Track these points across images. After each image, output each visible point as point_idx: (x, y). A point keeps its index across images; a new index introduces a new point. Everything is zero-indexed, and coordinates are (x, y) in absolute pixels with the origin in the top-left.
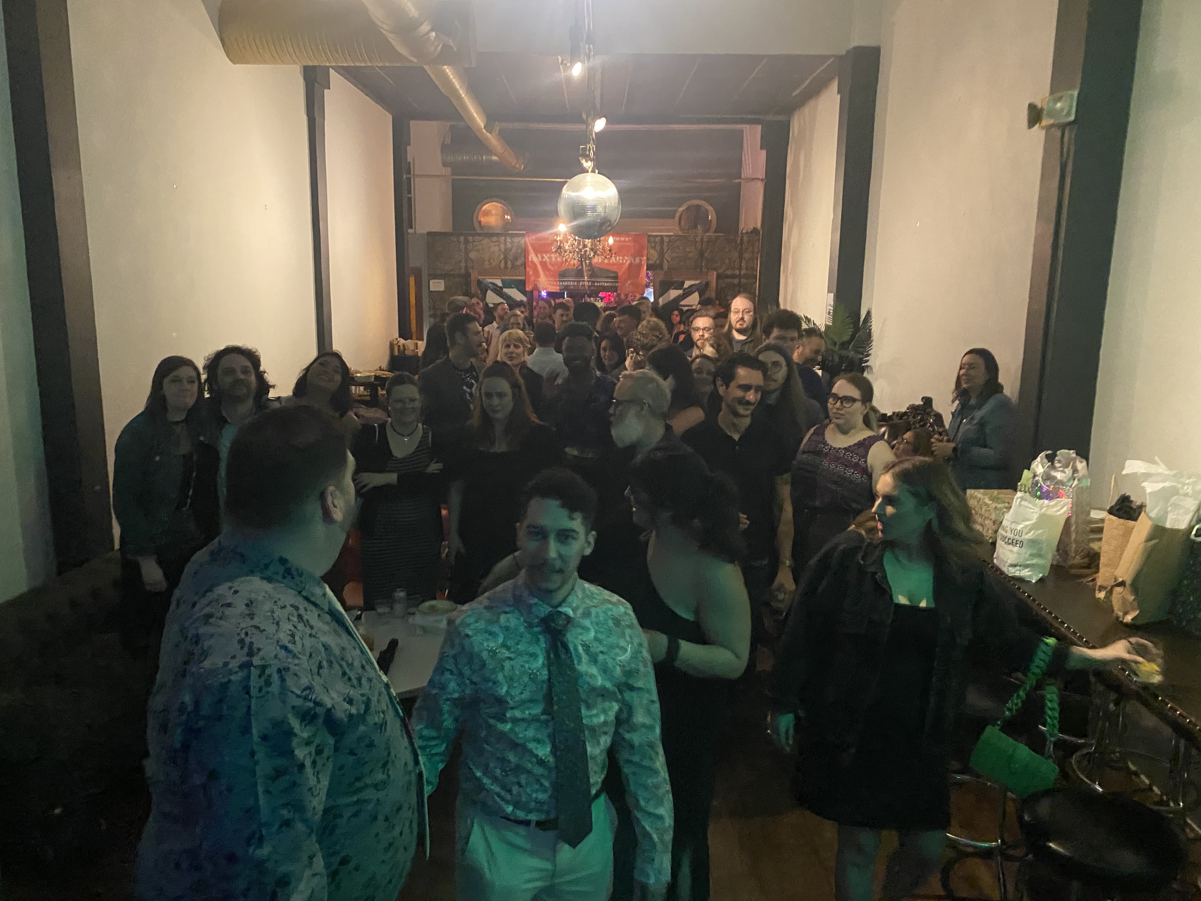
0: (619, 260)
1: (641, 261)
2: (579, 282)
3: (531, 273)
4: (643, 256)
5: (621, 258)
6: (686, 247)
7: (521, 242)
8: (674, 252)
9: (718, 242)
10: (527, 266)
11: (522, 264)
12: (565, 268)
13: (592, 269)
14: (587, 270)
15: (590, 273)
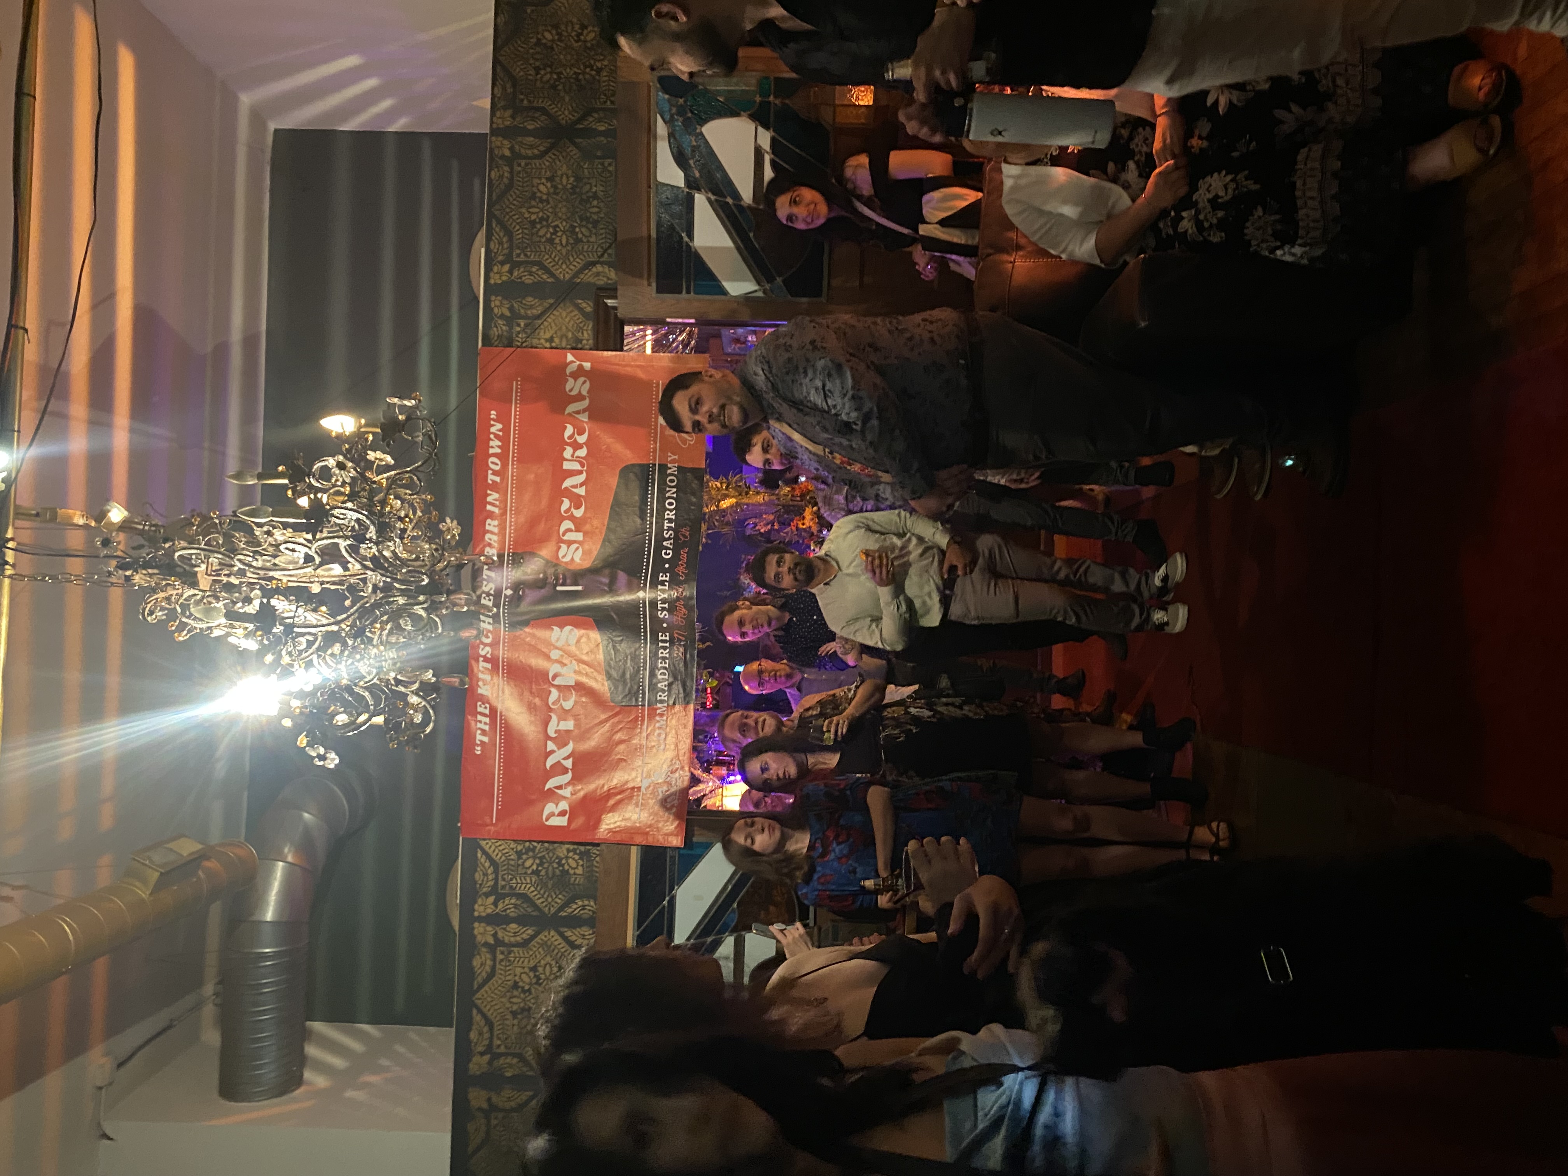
0: (574, 459)
2: (654, 617)
3: (614, 822)
5: (568, 452)
6: (533, 197)
7: (497, 857)
8: (551, 241)
9: (518, 71)
10: (588, 838)
11: (582, 855)
12: (602, 678)
13: (607, 571)
14: (612, 589)
15: (622, 577)
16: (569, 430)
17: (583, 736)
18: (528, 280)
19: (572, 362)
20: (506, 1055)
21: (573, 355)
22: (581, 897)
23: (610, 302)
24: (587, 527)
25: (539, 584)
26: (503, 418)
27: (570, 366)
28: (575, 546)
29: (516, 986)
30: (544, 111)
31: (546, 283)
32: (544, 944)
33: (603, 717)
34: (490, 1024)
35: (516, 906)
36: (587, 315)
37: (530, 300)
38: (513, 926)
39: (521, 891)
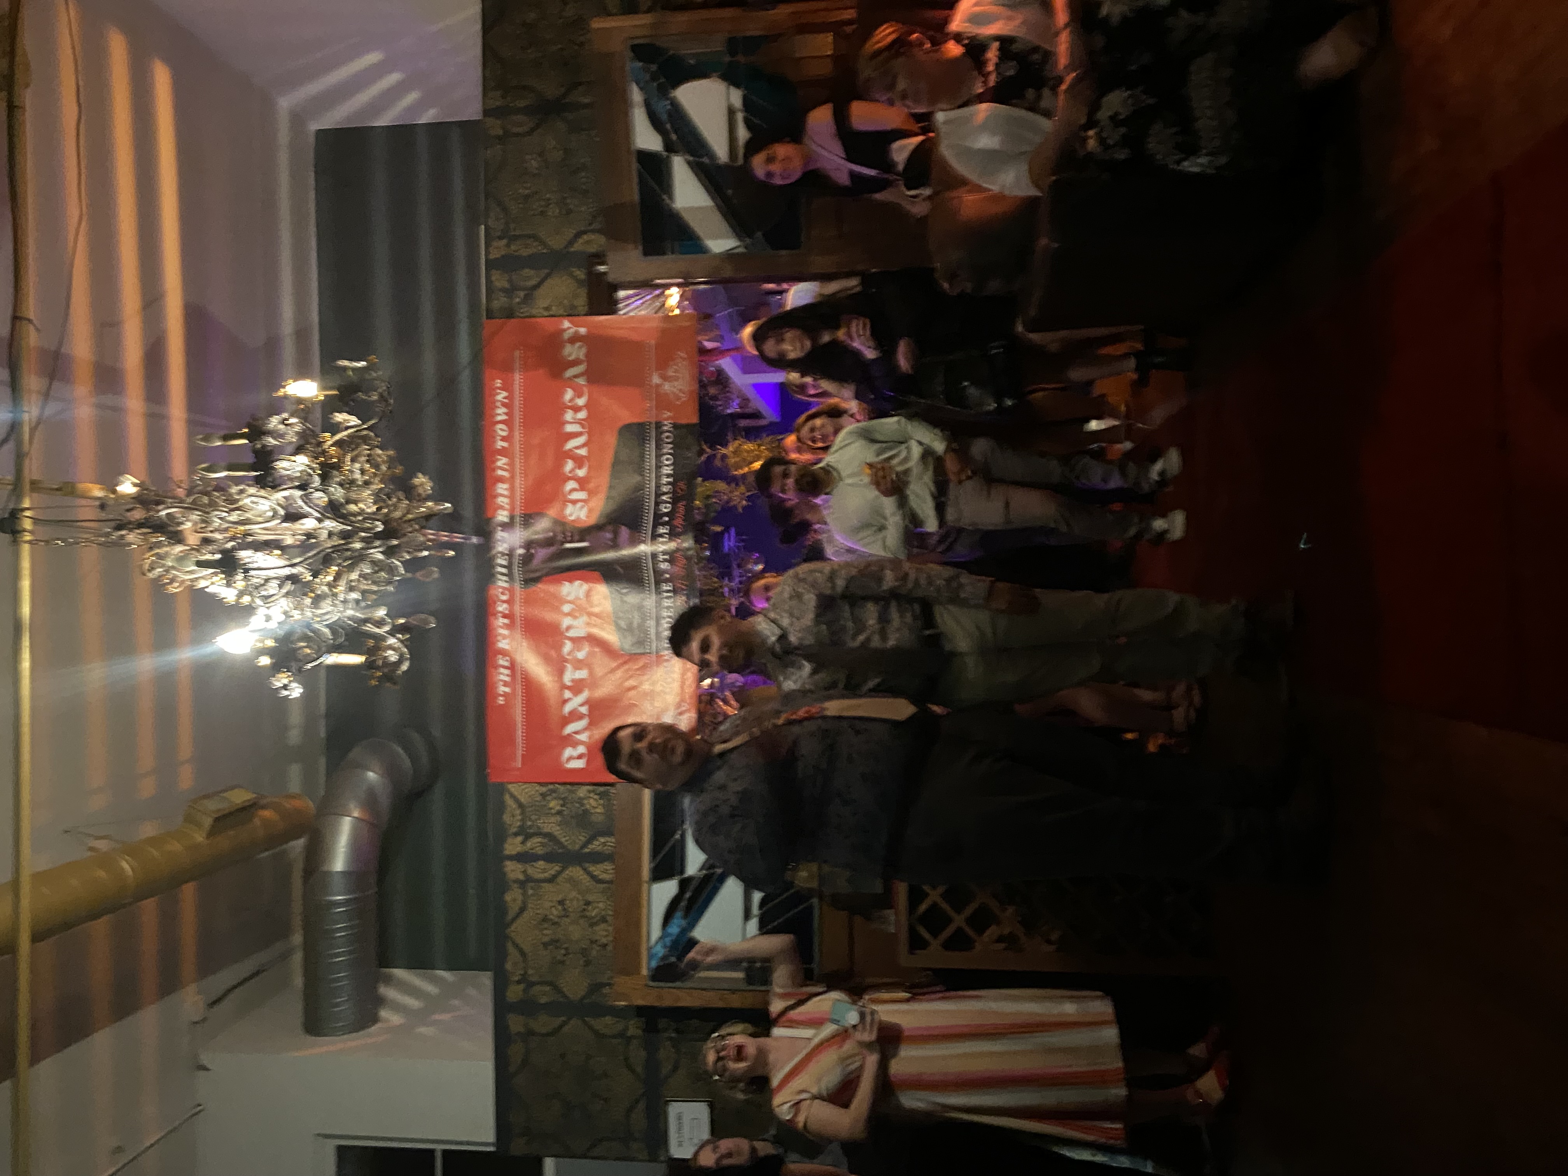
0: (576, 421)
2: (656, 569)
4: (562, 331)
5: (569, 415)
6: (526, 172)
7: (523, 799)
8: (544, 214)
9: (505, 52)
11: (602, 795)
12: (612, 629)
13: (610, 527)
14: (615, 544)
15: (624, 532)
16: (569, 394)
17: (596, 684)
18: (525, 252)
19: (569, 328)
20: (539, 983)
21: (571, 322)
22: (602, 835)
23: (602, 268)
24: (591, 485)
25: (548, 542)
26: (507, 386)
27: (567, 332)
28: (579, 505)
29: (545, 919)
30: (532, 89)
31: (541, 254)
32: (570, 879)
33: (614, 665)
34: (523, 953)
35: (543, 845)
36: (580, 282)
37: (527, 272)
38: (541, 863)
39: (546, 830)
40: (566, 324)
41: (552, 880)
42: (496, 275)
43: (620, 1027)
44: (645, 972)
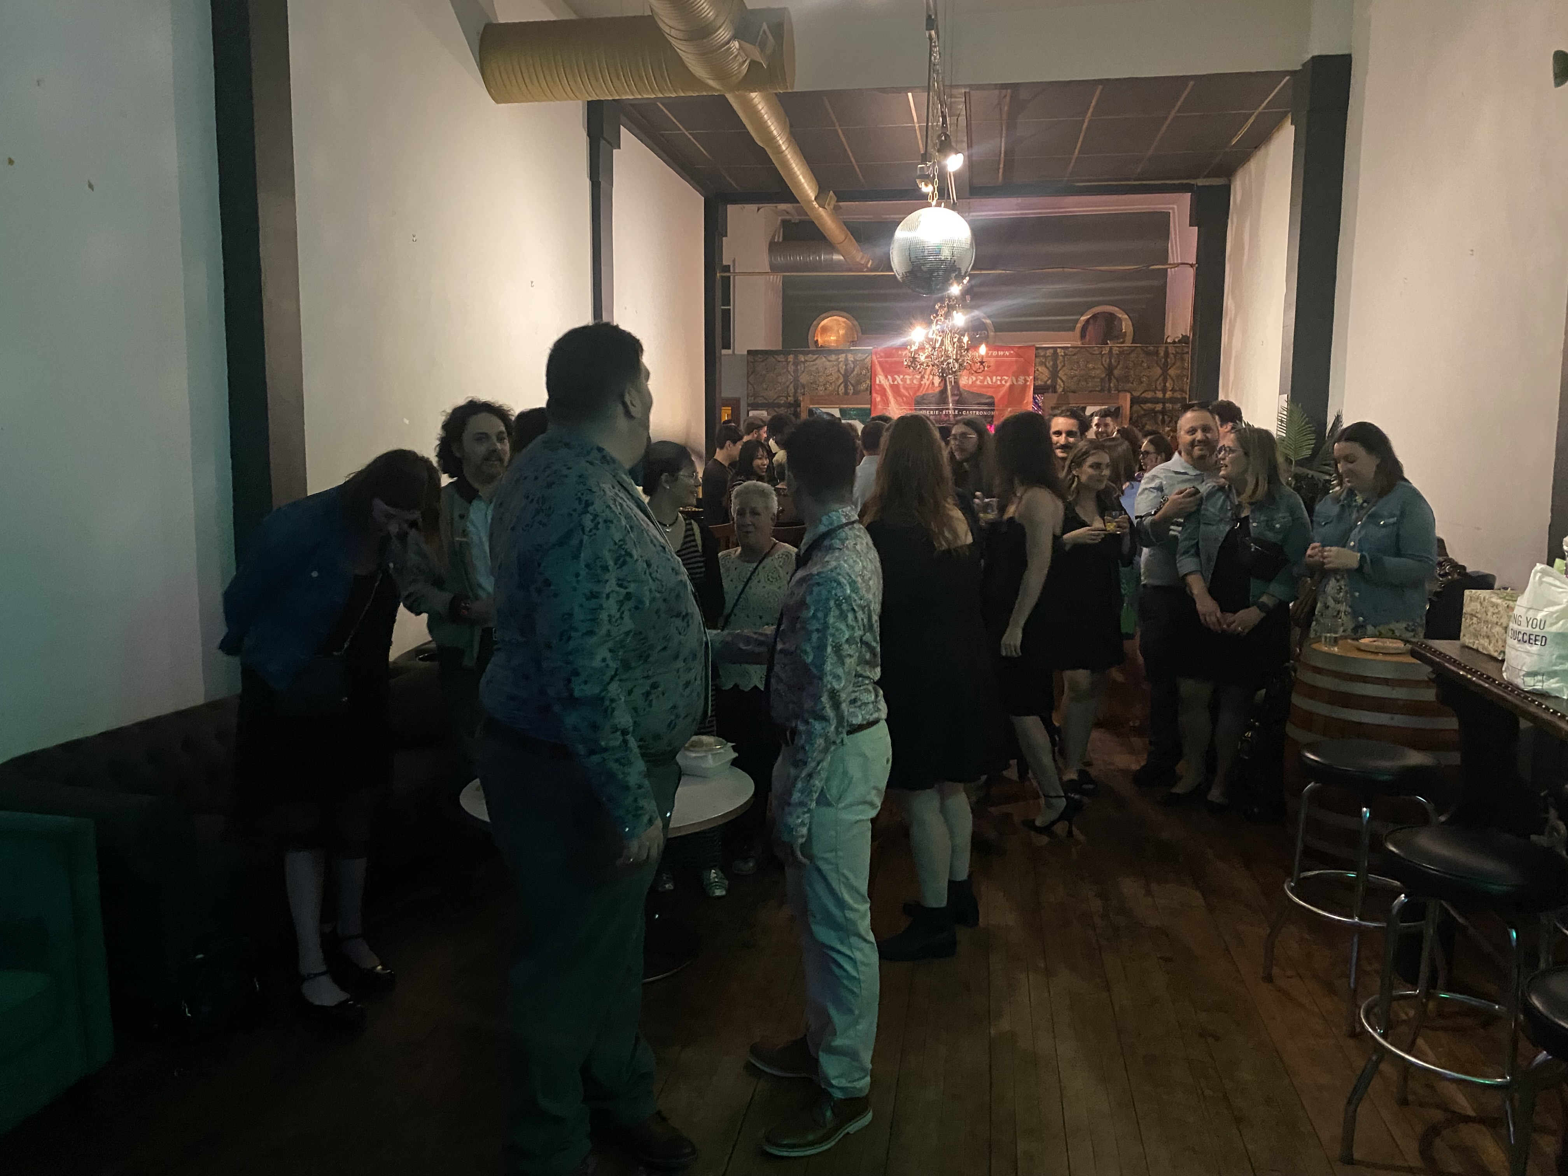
0: (997, 380)
1: (1026, 381)
2: (943, 409)
3: (878, 399)
4: (1029, 376)
5: (999, 378)
6: (1088, 362)
7: (867, 360)
8: (1072, 369)
9: (1133, 355)
10: (873, 391)
11: (867, 389)
12: (924, 392)
13: (959, 393)
14: (953, 395)
15: (957, 398)
16: (1006, 378)
17: (905, 388)
18: (1058, 362)
20: (805, 367)
21: (1032, 379)
22: (854, 389)
26: (1010, 356)
29: (826, 369)
30: (1118, 364)
31: (1057, 368)
32: (839, 377)
34: (815, 360)
36: (1046, 382)
37: (1051, 363)
38: (844, 367)
39: (856, 370)
40: (1031, 377)
41: (839, 371)
42: (1051, 351)
43: (791, 395)
44: (811, 406)
